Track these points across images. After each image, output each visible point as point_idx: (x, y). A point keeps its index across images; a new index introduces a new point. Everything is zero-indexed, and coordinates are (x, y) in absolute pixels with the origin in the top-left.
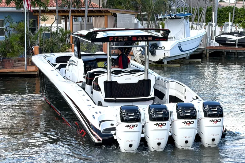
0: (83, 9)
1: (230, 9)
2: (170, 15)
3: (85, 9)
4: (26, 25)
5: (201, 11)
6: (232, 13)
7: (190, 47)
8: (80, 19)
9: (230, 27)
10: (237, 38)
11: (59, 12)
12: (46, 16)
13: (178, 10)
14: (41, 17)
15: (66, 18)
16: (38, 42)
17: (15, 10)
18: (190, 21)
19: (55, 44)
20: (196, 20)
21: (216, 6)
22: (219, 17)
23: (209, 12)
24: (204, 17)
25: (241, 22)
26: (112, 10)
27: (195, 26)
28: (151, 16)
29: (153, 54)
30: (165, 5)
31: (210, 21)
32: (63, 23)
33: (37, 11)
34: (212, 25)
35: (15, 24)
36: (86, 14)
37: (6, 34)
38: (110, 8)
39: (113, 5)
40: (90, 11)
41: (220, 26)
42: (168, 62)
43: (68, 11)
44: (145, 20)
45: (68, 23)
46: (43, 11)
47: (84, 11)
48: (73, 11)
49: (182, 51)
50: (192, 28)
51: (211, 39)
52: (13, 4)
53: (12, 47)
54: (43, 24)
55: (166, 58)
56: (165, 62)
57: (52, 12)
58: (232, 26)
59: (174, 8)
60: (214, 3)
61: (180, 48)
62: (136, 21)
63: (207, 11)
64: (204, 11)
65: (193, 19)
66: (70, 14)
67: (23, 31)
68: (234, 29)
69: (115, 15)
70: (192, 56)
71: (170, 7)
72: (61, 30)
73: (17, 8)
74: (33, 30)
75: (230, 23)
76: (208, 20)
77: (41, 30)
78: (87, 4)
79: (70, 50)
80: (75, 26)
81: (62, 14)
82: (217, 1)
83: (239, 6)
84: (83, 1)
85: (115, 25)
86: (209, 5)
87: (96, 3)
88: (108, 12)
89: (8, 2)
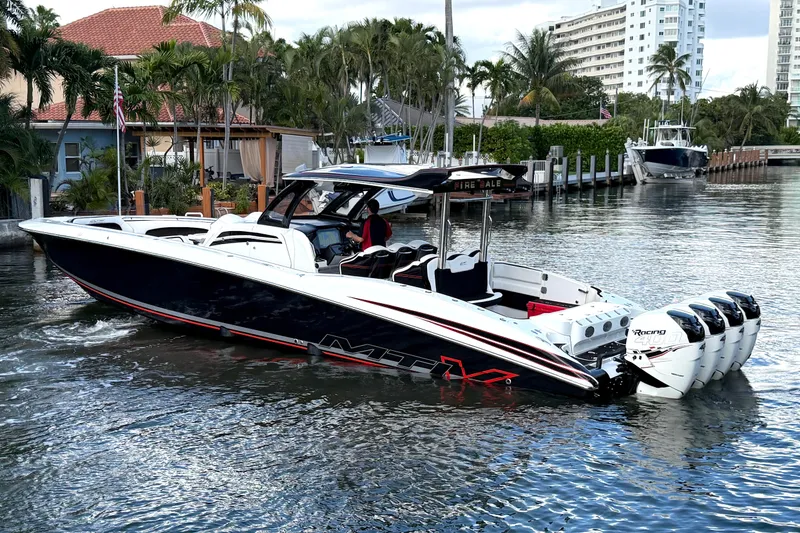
0: (221, 125)
1: (474, 129)
2: (374, 139)
3: (226, 125)
4: (119, 155)
5: (425, 131)
6: (477, 136)
8: (217, 143)
9: (475, 158)
11: (180, 130)
12: (156, 138)
13: (387, 130)
14: (147, 139)
15: (192, 142)
16: (141, 183)
17: (100, 126)
18: (408, 148)
19: (172, 187)
20: (417, 147)
21: (451, 124)
22: (456, 142)
23: (440, 133)
24: (430, 142)
25: (491, 150)
26: (273, 129)
27: (415, 157)
28: (339, 139)
30: (365, 120)
31: (442, 149)
32: (186, 149)
33: (139, 129)
34: (444, 156)
35: (99, 152)
36: (227, 135)
37: (84, 168)
38: (269, 124)
39: (274, 120)
40: (233, 130)
41: (457, 157)
43: (194, 130)
44: (331, 146)
45: (195, 150)
46: (150, 129)
47: (223, 130)
48: (203, 130)
49: (393, 199)
52: (95, 115)
53: (95, 193)
54: (150, 152)
57: (166, 130)
58: (478, 157)
59: (380, 125)
60: (447, 118)
61: (390, 195)
62: (315, 147)
63: (436, 133)
64: (431, 131)
65: (412, 145)
66: (199, 135)
67: (114, 164)
68: (481, 163)
69: (278, 137)
70: (411, 209)
71: (373, 123)
72: (183, 163)
73: (103, 122)
74: (132, 162)
75: (475, 153)
76: (438, 147)
77: (148, 161)
78: (228, 117)
79: (200, 198)
80: (209, 156)
81: (185, 134)
82: (452, 114)
83: (490, 124)
84: (221, 112)
85: (278, 155)
86: (439, 121)
87: (245, 115)
88: (265, 131)
89: (87, 111)
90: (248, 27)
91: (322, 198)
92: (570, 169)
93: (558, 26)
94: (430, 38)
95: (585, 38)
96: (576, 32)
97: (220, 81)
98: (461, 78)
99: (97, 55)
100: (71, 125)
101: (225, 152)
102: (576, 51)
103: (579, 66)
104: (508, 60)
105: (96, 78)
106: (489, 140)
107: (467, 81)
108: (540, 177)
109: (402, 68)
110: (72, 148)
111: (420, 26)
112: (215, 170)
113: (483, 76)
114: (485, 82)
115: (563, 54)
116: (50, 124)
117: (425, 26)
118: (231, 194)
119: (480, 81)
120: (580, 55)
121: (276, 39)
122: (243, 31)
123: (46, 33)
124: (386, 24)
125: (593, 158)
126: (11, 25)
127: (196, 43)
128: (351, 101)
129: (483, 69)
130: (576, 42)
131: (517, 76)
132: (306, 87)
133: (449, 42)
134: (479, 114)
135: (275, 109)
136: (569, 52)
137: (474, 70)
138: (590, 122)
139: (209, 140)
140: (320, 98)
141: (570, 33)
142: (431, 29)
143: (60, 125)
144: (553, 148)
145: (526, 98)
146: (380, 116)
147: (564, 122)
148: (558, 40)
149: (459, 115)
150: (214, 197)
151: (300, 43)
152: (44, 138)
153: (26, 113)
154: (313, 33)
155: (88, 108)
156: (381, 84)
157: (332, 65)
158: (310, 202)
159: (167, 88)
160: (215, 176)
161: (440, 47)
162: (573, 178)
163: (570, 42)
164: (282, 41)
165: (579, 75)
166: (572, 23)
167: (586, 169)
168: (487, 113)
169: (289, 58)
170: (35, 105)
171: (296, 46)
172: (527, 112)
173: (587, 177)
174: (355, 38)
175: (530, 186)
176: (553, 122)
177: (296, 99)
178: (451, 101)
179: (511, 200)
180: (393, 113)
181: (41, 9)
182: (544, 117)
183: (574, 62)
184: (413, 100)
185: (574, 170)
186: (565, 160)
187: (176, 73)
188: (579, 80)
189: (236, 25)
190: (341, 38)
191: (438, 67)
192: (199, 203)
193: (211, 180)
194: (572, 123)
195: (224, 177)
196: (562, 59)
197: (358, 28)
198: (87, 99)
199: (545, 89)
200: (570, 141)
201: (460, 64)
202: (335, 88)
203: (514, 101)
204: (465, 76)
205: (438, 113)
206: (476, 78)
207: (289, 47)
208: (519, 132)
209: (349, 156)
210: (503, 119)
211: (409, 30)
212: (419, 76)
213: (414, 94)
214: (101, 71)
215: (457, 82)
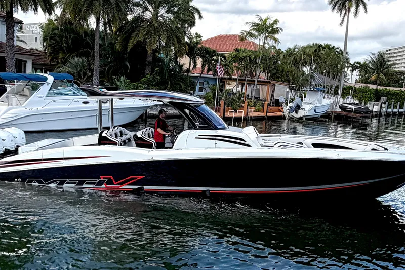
0: (254, 79)
1: (351, 88)
2: (311, 88)
3: (256, 79)
4: (217, 87)
5: (331, 87)
6: (352, 91)
7: (321, 111)
8: (252, 85)
9: (350, 99)
10: (354, 107)
11: (239, 80)
12: (230, 82)
13: (316, 85)
14: (227, 82)
15: (243, 84)
16: (223, 98)
17: (212, 76)
18: (323, 93)
19: (233, 100)
20: (327, 92)
21: (342, 85)
22: (343, 92)
23: (337, 88)
24: (333, 91)
25: (357, 97)
26: (272, 82)
27: (326, 97)
28: (297, 87)
29: (297, 112)
30: (308, 81)
31: (337, 94)
32: (240, 86)
33: (225, 78)
34: (338, 97)
35: (211, 86)
36: (256, 83)
37: (204, 91)
38: (271, 80)
39: (274, 79)
40: (258, 81)
41: (343, 98)
42: (306, 119)
43: (244, 80)
44: (294, 89)
45: (244, 87)
46: (229, 79)
47: (254, 81)
48: (247, 80)
49: (316, 112)
50: (324, 98)
51: (336, 106)
52: (211, 73)
54: (228, 87)
55: (304, 116)
56: (304, 118)
57: (235, 80)
58: (351, 99)
59: (313, 83)
60: (340, 83)
61: (315, 110)
62: (288, 90)
63: (335, 88)
64: (334, 87)
65: (325, 92)
66: (246, 82)
67: (215, 90)
68: (352, 101)
69: (275, 85)
70: (322, 116)
71: (311, 82)
72: (239, 92)
73: (213, 75)
74: (221, 91)
75: (350, 97)
76: (336, 93)
77: (227, 90)
78: (257, 76)
79: (243, 105)
80: (248, 90)
81: (241, 82)
82: (343, 81)
83: (358, 86)
84: (254, 74)
85: (273, 92)
86: (337, 83)
87: (263, 76)
88: (270, 82)
89: (208, 71)
90: (268, 44)
91: (288, 108)
92: (389, 106)
93: (390, 50)
94: (337, 51)
95: (400, 56)
96: (397, 53)
97: (256, 63)
98: (348, 67)
99: (214, 51)
100: (202, 75)
101: (254, 89)
102: (396, 60)
103: (397, 66)
104: (367, 62)
105: (213, 60)
106: (357, 93)
107: (350, 69)
108: (376, 109)
109: (325, 63)
110: (202, 84)
111: (334, 47)
112: (250, 95)
113: (357, 67)
114: (357, 70)
115: (390, 61)
116: (195, 75)
117: (336, 47)
118: (255, 104)
119: (356, 69)
120: (397, 62)
121: (278, 49)
122: (267, 45)
123: (198, 43)
124: (321, 46)
125: (399, 103)
126: (187, 40)
127: (249, 49)
128: (303, 73)
129: (357, 65)
130: (397, 56)
131: (371, 68)
132: (287, 67)
133: (344, 54)
134: (353, 82)
135: (275, 74)
136: (393, 61)
137: (353, 65)
138: (399, 89)
139: (249, 85)
140: (292, 72)
141: (394, 53)
142: (338, 48)
143: (199, 75)
144: (383, 98)
145: (373, 78)
146: (314, 79)
147: (388, 88)
148: (389, 56)
149: (345, 82)
150: (248, 105)
151: (287, 51)
152: (193, 80)
153: (188, 71)
154: (292, 47)
155: (209, 70)
156: (316, 68)
157: (298, 60)
158: (282, 109)
159: (237, 64)
160: (249, 97)
161: (341, 56)
162: (390, 110)
163: (394, 57)
164: (280, 49)
165: (396, 70)
166: (396, 49)
167: (395, 107)
168: (357, 82)
169: (282, 56)
170: (191, 68)
171: (285, 52)
172: (373, 83)
173: (395, 110)
174: (308, 50)
175: (372, 112)
176: (384, 88)
177: (283, 71)
178: (343, 76)
179: (363, 117)
180: (319, 79)
181: (197, 34)
182: (380, 85)
183: (395, 64)
184: (328, 75)
185: (390, 107)
186: (387, 103)
187: (241, 59)
188: (396, 72)
189: (264, 43)
190: (302, 49)
191: (339, 63)
192: (243, 107)
193: (248, 99)
194: (392, 89)
195: (253, 98)
196: (390, 63)
197: (309, 46)
198: (209, 67)
199: (382, 74)
200: (390, 96)
201: (348, 62)
202: (298, 68)
203: (368, 78)
204: (349, 67)
205: (337, 80)
206: (354, 68)
207: (283, 52)
208: (369, 90)
209: (300, 94)
210: (363, 85)
211: (329, 48)
212: (331, 66)
213: (329, 72)
214: (215, 57)
215: (346, 69)
